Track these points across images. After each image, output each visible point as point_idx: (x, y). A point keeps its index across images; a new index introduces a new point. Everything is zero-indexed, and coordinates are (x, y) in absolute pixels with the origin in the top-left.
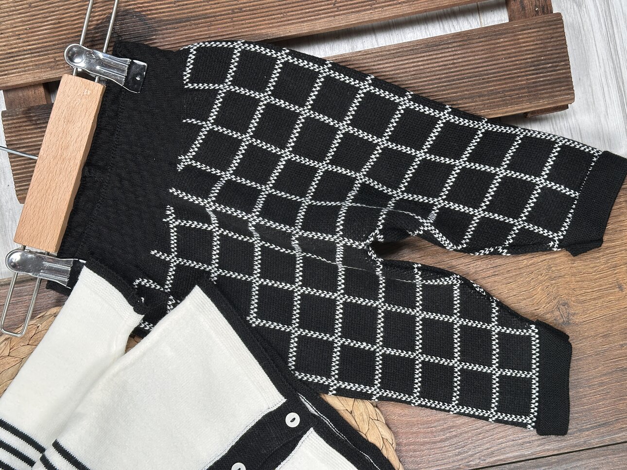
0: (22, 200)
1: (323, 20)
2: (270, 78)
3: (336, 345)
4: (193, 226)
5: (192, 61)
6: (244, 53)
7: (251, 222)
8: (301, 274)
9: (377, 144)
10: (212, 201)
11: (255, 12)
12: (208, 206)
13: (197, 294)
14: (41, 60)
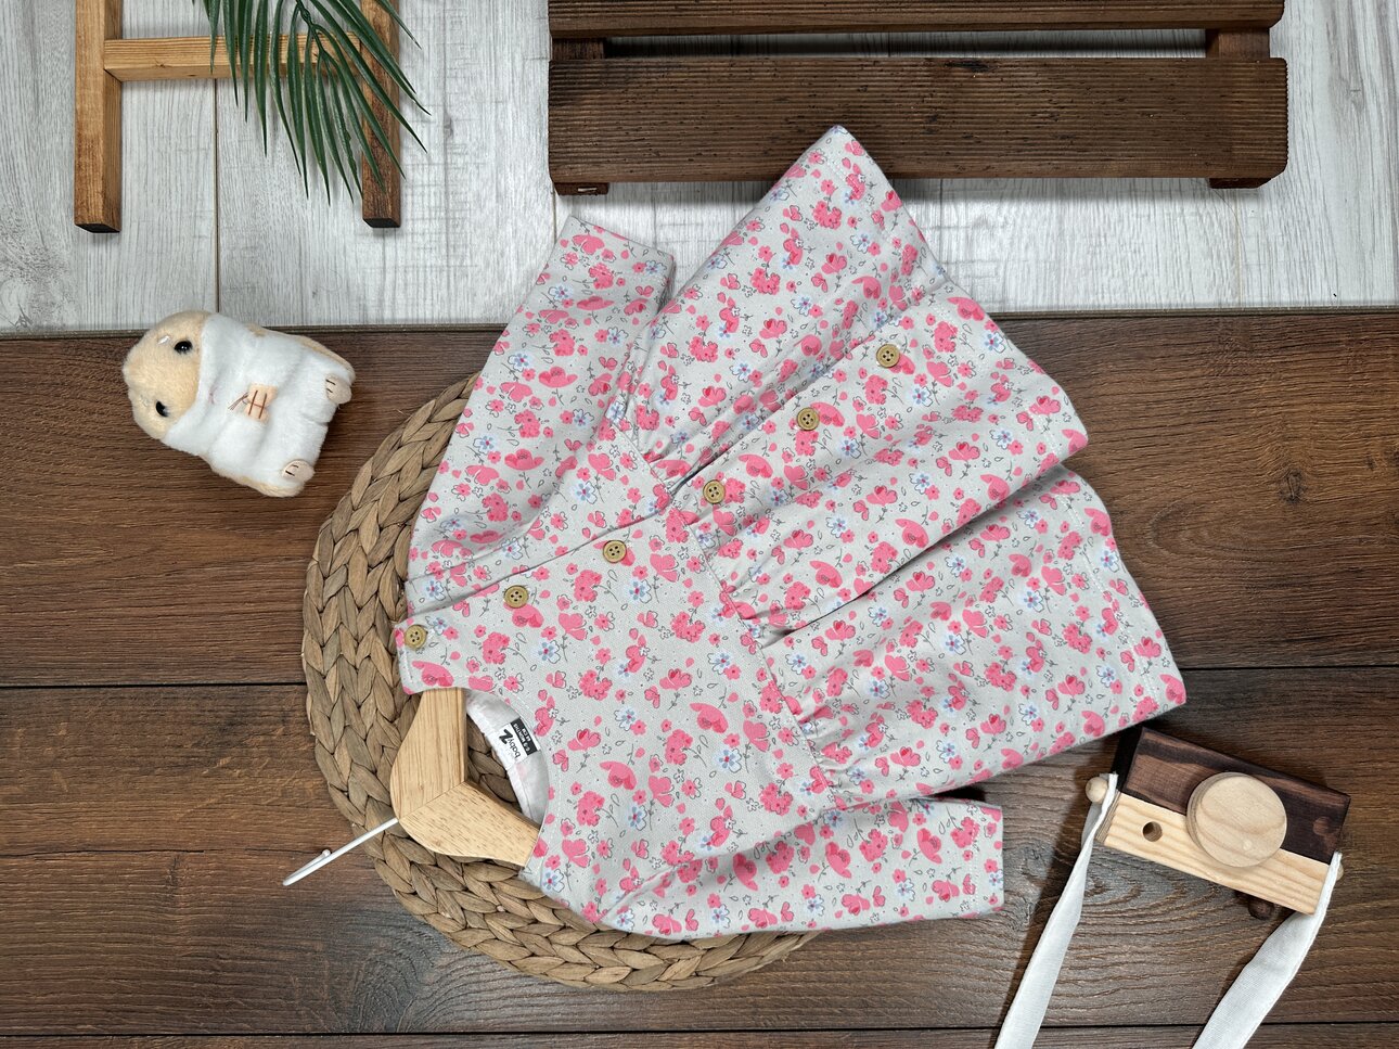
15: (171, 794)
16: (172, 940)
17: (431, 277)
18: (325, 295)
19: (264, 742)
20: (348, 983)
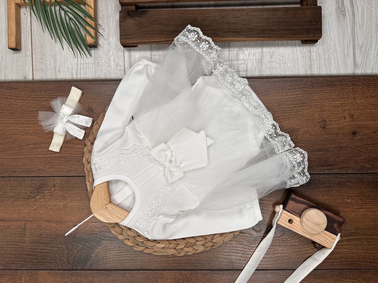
15: (24, 206)
16: (24, 245)
17: (90, 66)
18: (62, 71)
19: (49, 192)
20: (71, 256)
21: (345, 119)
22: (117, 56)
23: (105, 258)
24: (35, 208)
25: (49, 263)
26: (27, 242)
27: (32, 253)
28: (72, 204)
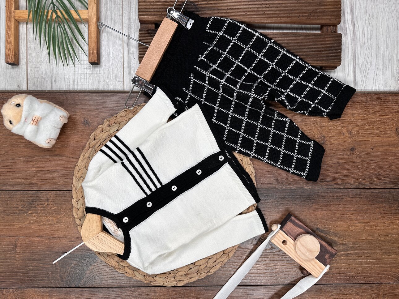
0: (140, 62)
1: (259, 18)
2: (237, 33)
3: (241, 135)
4: (199, 82)
5: (211, 22)
6: (230, 22)
7: (221, 83)
8: (233, 108)
9: (270, 65)
10: (209, 73)
11: (235, 11)
12: (207, 74)
13: (197, 106)
14: (157, 13)
15: (15, 221)
16: (15, 262)
17: (88, 76)
18: (58, 81)
19: (42, 206)
20: (65, 274)
21: (344, 135)
22: (117, 67)
23: (101, 275)
24: (27, 223)
25: (41, 280)
26: (18, 259)
27: (23, 271)
28: (66, 219)
